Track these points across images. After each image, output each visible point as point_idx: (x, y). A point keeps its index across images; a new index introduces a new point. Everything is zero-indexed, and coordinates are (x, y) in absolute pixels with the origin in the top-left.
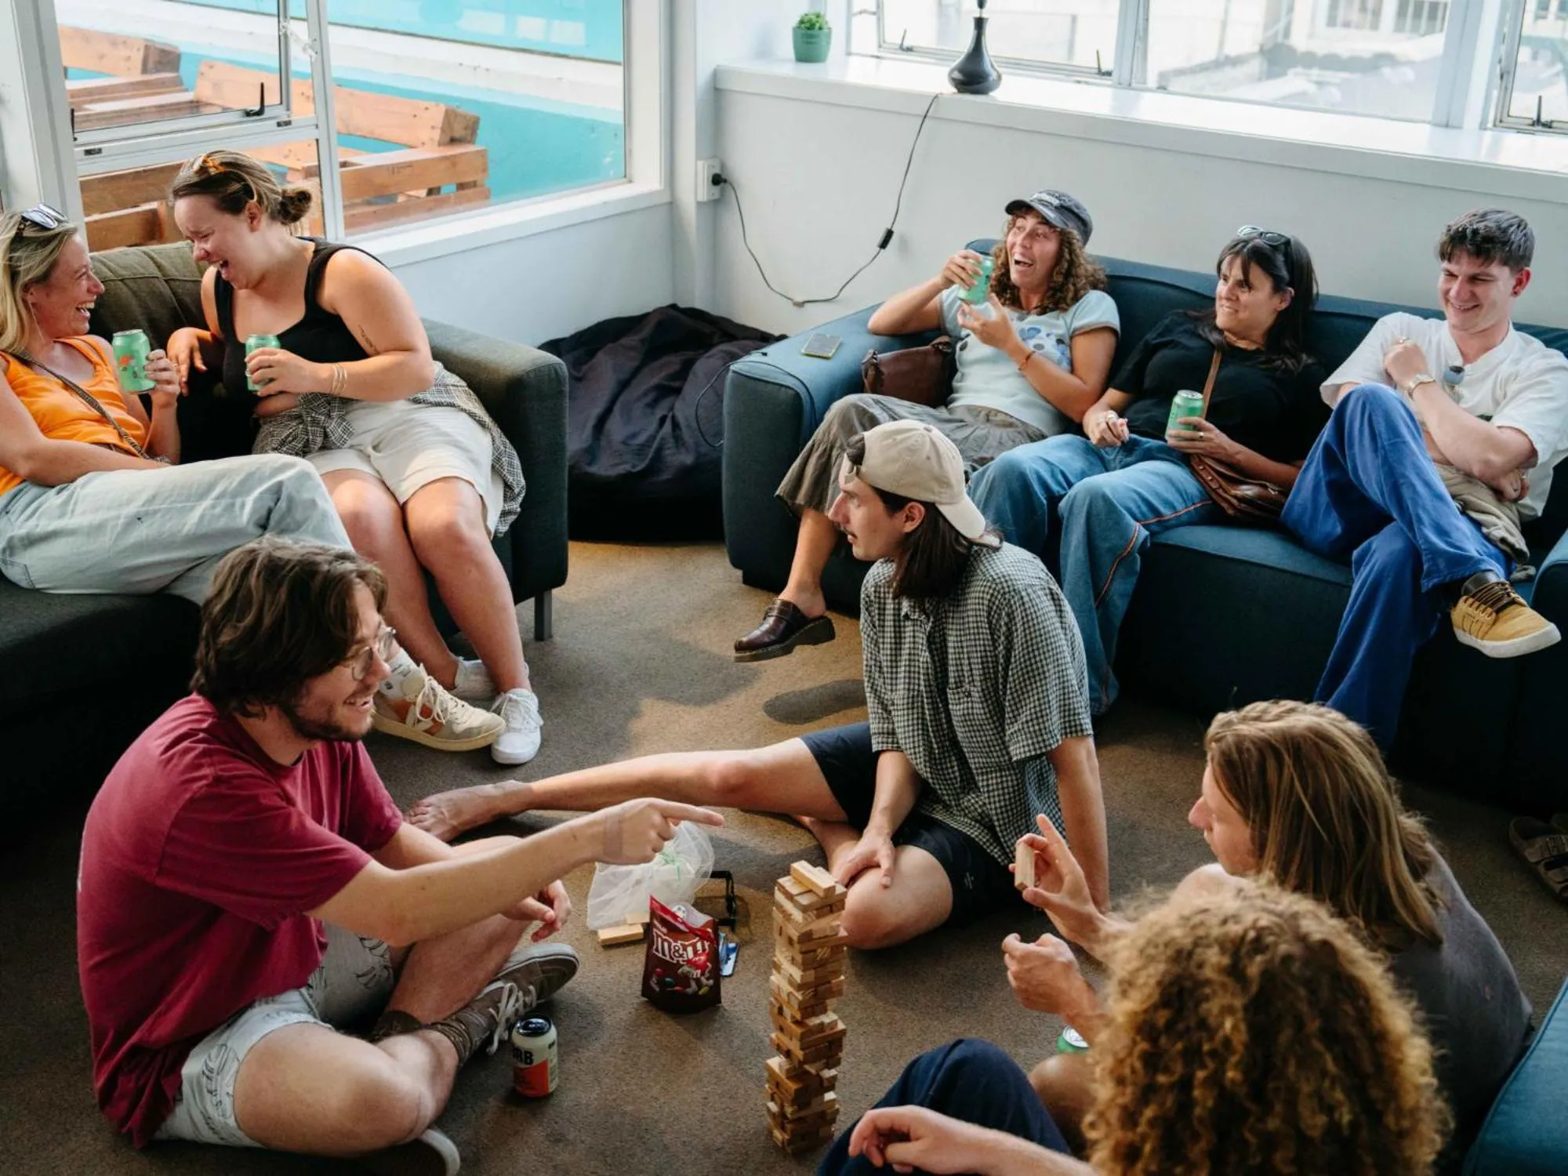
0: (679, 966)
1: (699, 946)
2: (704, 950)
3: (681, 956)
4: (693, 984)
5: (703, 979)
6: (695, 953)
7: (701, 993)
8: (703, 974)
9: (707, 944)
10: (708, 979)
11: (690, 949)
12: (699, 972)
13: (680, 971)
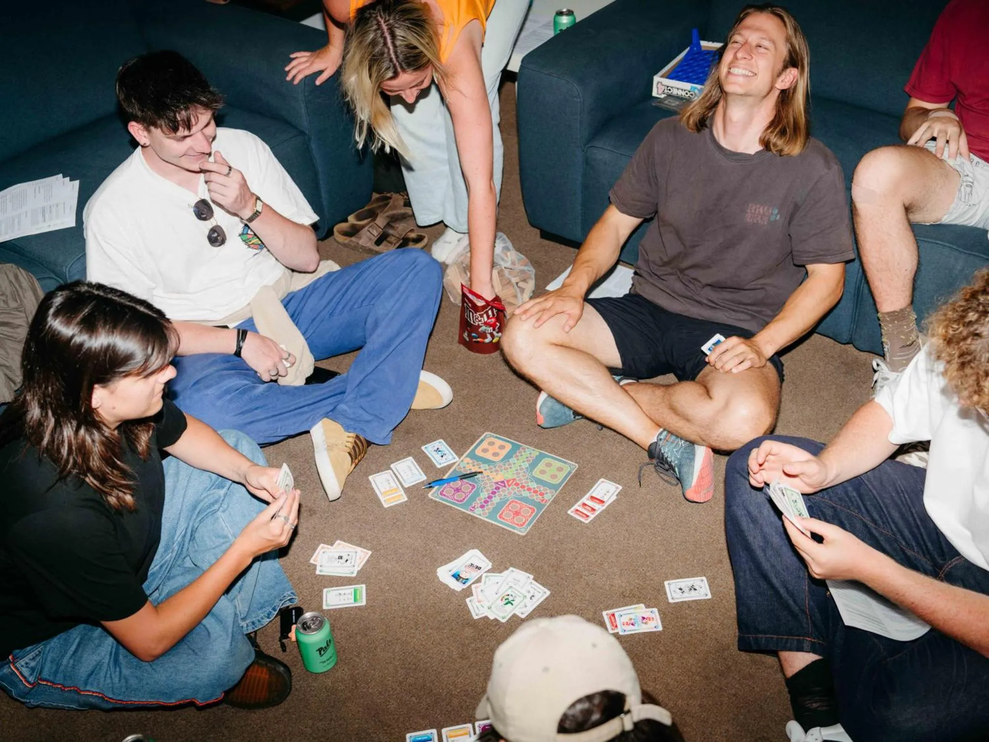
0: (479, 326)
1: (490, 313)
2: (493, 315)
3: (480, 321)
4: (489, 336)
5: (495, 333)
6: (488, 317)
7: (494, 341)
8: (494, 330)
9: (495, 311)
10: (498, 332)
11: (485, 316)
12: (491, 328)
13: (480, 330)
